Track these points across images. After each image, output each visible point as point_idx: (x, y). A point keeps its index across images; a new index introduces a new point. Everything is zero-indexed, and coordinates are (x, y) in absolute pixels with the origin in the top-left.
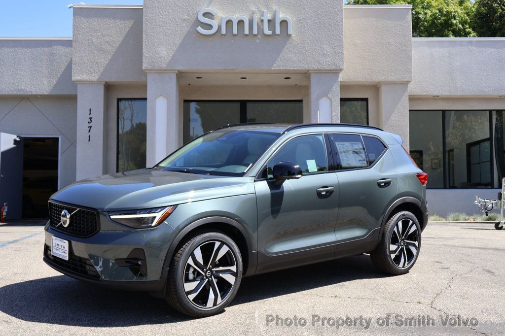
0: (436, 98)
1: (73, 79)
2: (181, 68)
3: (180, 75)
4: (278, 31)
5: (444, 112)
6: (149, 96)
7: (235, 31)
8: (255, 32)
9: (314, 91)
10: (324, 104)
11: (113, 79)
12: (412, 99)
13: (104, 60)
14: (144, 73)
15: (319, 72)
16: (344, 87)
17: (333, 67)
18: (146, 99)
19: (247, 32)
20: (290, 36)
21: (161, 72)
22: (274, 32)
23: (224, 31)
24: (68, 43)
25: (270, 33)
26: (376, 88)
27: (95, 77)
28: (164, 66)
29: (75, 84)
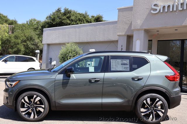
6: (134, 39)
21: (138, 30)
24: (115, 22)
28: (139, 27)
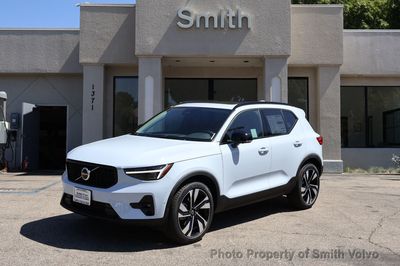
0: (360, 77)
1: (81, 61)
2: (164, 54)
3: (164, 59)
4: (240, 26)
5: (366, 87)
6: (140, 75)
7: (207, 26)
8: (222, 26)
9: (268, 72)
10: (275, 82)
11: (110, 61)
12: (343, 77)
13: (104, 47)
14: (136, 58)
15: (272, 57)
16: (291, 68)
17: (283, 53)
18: (137, 77)
19: (216, 26)
20: (249, 29)
21: (149, 56)
22: (237, 26)
23: (198, 26)
24: (76, 33)
25: (234, 27)
26: (314, 69)
27: (96, 60)
28: (151, 52)
29: (81, 66)
